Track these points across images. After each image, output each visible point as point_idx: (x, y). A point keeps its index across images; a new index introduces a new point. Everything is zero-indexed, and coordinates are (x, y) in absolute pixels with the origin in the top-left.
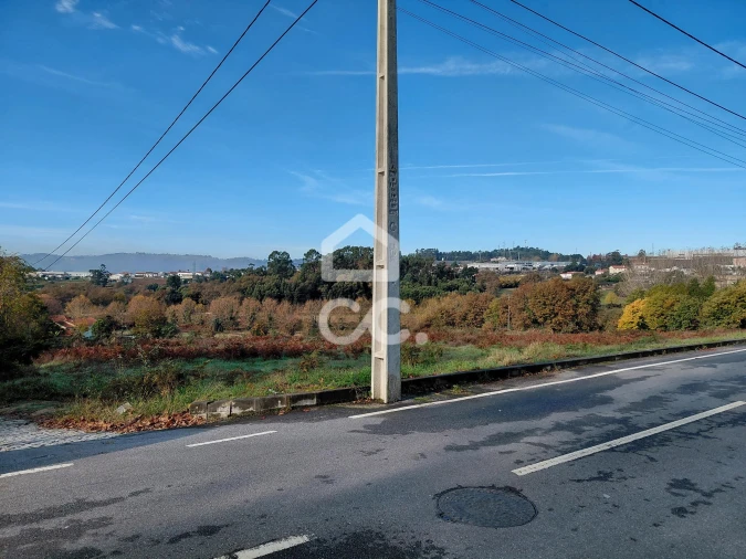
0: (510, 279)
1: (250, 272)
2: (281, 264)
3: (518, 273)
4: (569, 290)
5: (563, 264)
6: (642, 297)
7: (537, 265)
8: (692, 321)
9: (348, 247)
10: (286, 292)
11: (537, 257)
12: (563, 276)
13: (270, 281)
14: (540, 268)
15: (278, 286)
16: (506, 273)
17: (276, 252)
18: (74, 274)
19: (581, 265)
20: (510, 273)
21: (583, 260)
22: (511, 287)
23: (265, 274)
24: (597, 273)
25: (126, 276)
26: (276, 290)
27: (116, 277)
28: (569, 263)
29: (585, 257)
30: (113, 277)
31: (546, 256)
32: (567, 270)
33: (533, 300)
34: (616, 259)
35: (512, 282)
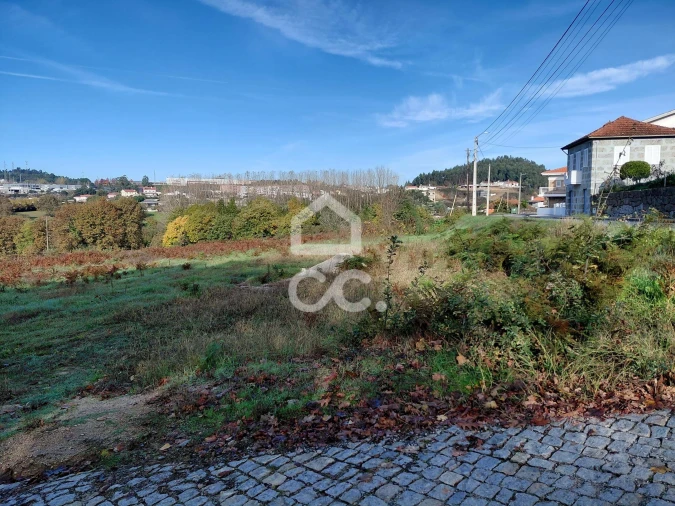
0: (19, 201)
3: (25, 195)
4: (117, 209)
5: (73, 188)
6: (182, 215)
7: (45, 188)
8: (226, 233)
11: (43, 180)
12: (78, 199)
14: (49, 191)
16: (10, 196)
19: (91, 190)
20: (15, 196)
21: (92, 184)
22: (23, 210)
24: (110, 196)
28: (79, 187)
29: (93, 181)
31: (52, 179)
32: (79, 193)
33: (80, 220)
34: (125, 184)
35: (24, 204)
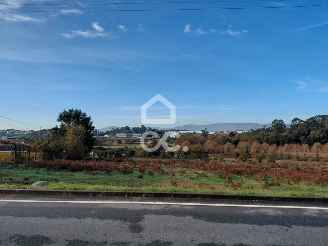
1: (263, 130)
2: (279, 126)
9: (319, 116)
10: (281, 140)
13: (272, 134)
15: (276, 137)
17: (277, 120)
18: (198, 132)
23: (271, 131)
25: (216, 132)
26: (275, 139)
27: (212, 133)
30: (210, 133)
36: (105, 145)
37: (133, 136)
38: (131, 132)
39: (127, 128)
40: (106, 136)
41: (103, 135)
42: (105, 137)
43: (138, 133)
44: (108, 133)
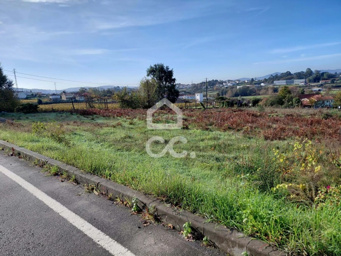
36: (259, 95)
37: (295, 83)
38: (292, 78)
39: (289, 74)
40: (262, 84)
41: (260, 84)
42: (261, 86)
43: (302, 78)
44: (265, 81)
